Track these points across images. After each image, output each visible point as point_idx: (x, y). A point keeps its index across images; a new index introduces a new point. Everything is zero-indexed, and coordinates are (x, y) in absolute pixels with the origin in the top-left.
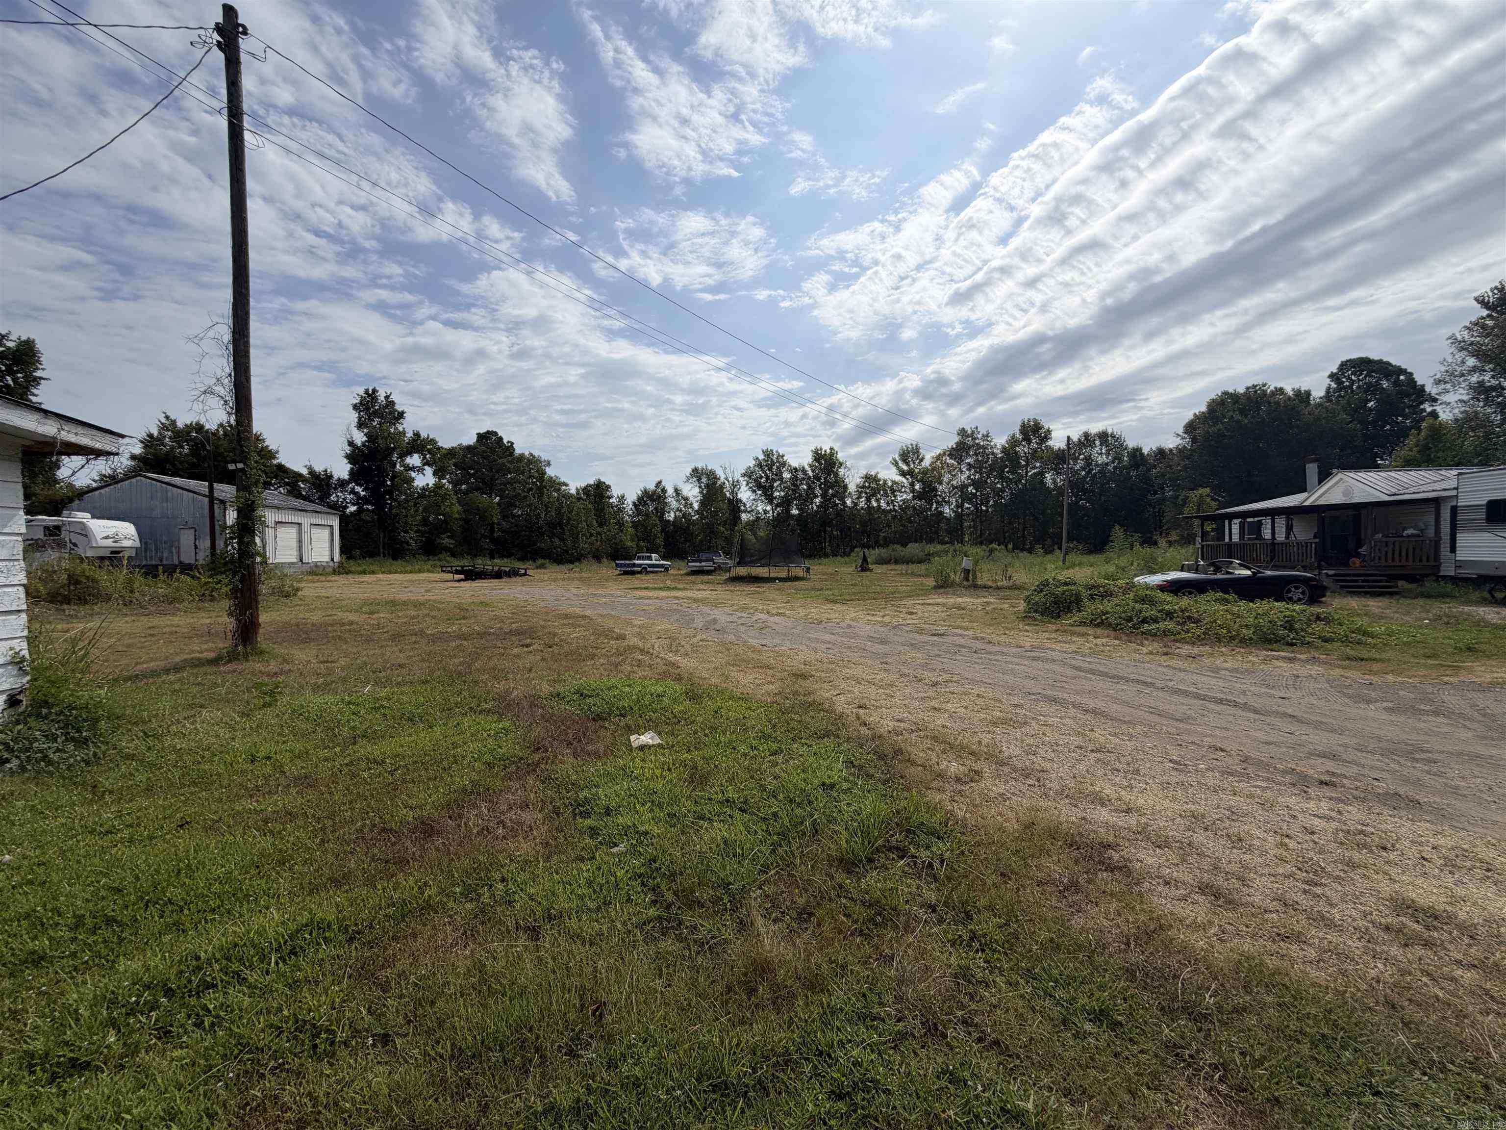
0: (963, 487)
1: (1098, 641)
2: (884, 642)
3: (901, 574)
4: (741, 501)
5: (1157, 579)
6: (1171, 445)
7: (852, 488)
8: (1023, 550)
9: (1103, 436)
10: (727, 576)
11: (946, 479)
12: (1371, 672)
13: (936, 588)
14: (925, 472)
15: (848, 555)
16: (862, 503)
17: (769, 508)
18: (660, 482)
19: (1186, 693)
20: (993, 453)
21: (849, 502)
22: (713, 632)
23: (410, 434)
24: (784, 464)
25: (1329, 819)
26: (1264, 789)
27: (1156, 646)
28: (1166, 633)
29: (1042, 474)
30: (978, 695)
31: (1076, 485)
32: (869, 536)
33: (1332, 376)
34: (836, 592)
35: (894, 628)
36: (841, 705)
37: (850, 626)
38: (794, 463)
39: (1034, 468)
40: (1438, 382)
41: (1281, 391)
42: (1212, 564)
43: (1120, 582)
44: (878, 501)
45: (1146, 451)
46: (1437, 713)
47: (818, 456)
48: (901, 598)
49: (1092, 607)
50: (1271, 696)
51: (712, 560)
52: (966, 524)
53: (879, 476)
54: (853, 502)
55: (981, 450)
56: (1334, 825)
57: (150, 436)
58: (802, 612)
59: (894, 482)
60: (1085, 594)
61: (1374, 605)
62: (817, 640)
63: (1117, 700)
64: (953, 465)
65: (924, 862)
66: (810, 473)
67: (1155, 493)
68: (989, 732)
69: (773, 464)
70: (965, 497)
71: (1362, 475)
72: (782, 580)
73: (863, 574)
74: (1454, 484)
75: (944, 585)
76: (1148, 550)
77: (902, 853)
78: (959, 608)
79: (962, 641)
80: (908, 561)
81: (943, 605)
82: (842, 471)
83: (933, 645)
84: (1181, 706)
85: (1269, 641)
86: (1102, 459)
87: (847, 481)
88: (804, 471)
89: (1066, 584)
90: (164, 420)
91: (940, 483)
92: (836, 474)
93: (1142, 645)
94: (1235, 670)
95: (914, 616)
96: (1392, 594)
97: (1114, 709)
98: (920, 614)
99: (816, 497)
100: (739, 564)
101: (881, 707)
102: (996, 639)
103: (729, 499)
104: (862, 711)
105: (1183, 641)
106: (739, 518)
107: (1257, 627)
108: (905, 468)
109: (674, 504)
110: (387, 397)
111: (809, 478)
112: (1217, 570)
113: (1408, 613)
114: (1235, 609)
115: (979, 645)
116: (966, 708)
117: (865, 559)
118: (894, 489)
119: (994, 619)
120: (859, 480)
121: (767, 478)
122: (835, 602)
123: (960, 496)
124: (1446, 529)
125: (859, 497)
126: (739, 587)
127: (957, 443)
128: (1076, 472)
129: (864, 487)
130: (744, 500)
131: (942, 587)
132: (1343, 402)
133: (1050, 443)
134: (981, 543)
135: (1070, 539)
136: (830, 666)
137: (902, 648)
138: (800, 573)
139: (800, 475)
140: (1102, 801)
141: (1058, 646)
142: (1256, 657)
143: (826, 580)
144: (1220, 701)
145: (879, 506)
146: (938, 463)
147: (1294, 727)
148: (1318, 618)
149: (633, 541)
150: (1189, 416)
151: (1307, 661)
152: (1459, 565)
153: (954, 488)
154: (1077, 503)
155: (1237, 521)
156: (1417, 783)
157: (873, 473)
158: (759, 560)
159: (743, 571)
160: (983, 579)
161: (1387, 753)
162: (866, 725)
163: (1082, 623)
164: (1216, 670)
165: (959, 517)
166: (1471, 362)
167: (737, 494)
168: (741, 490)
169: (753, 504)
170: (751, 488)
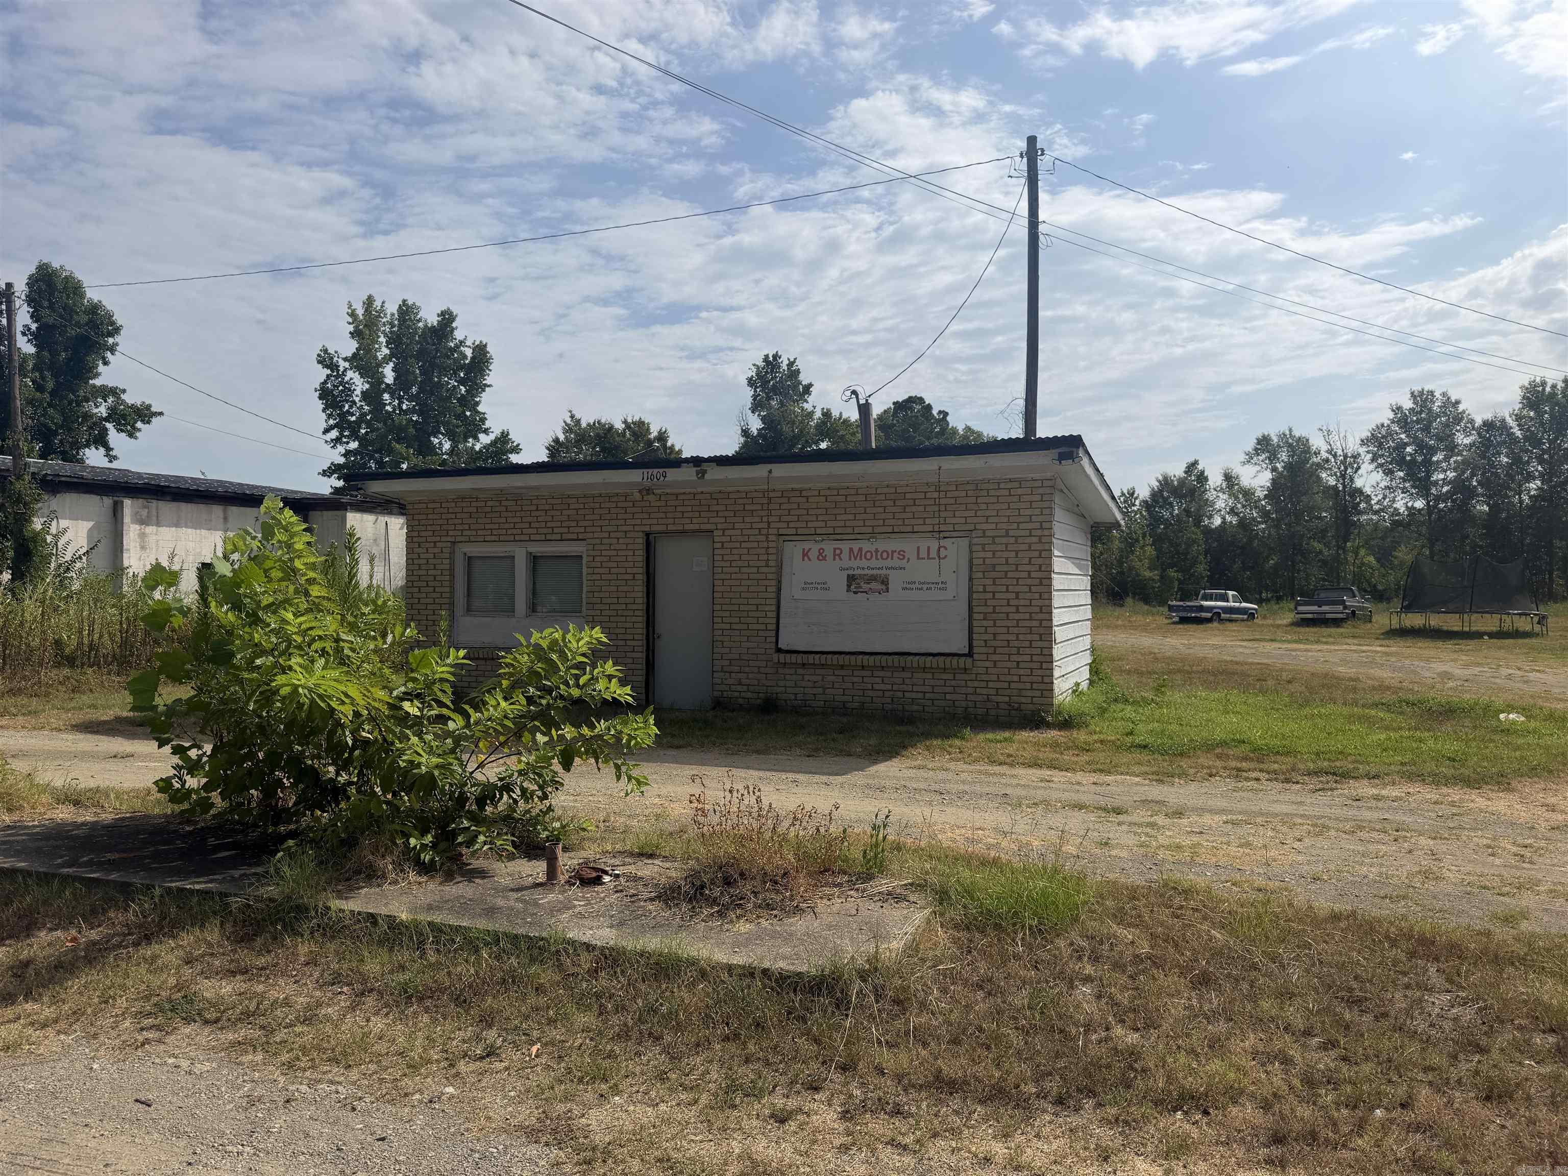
10: (1381, 627)
17: (1419, 503)
18: (1195, 464)
23: (818, 414)
24: (1458, 419)
38: (1482, 414)
47: (1534, 396)
51: (1342, 602)
57: (556, 440)
66: (1519, 434)
69: (1432, 416)
72: (1492, 635)
88: (1503, 428)
90: (569, 421)
99: (1530, 477)
103: (1335, 490)
106: (1356, 524)
109: (1222, 502)
110: (791, 364)
111: (1516, 440)
121: (1419, 446)
130: (1368, 490)
138: (1523, 624)
149: (1151, 569)
167: (1352, 480)
168: (1360, 472)
169: (1384, 498)
170: (1381, 465)
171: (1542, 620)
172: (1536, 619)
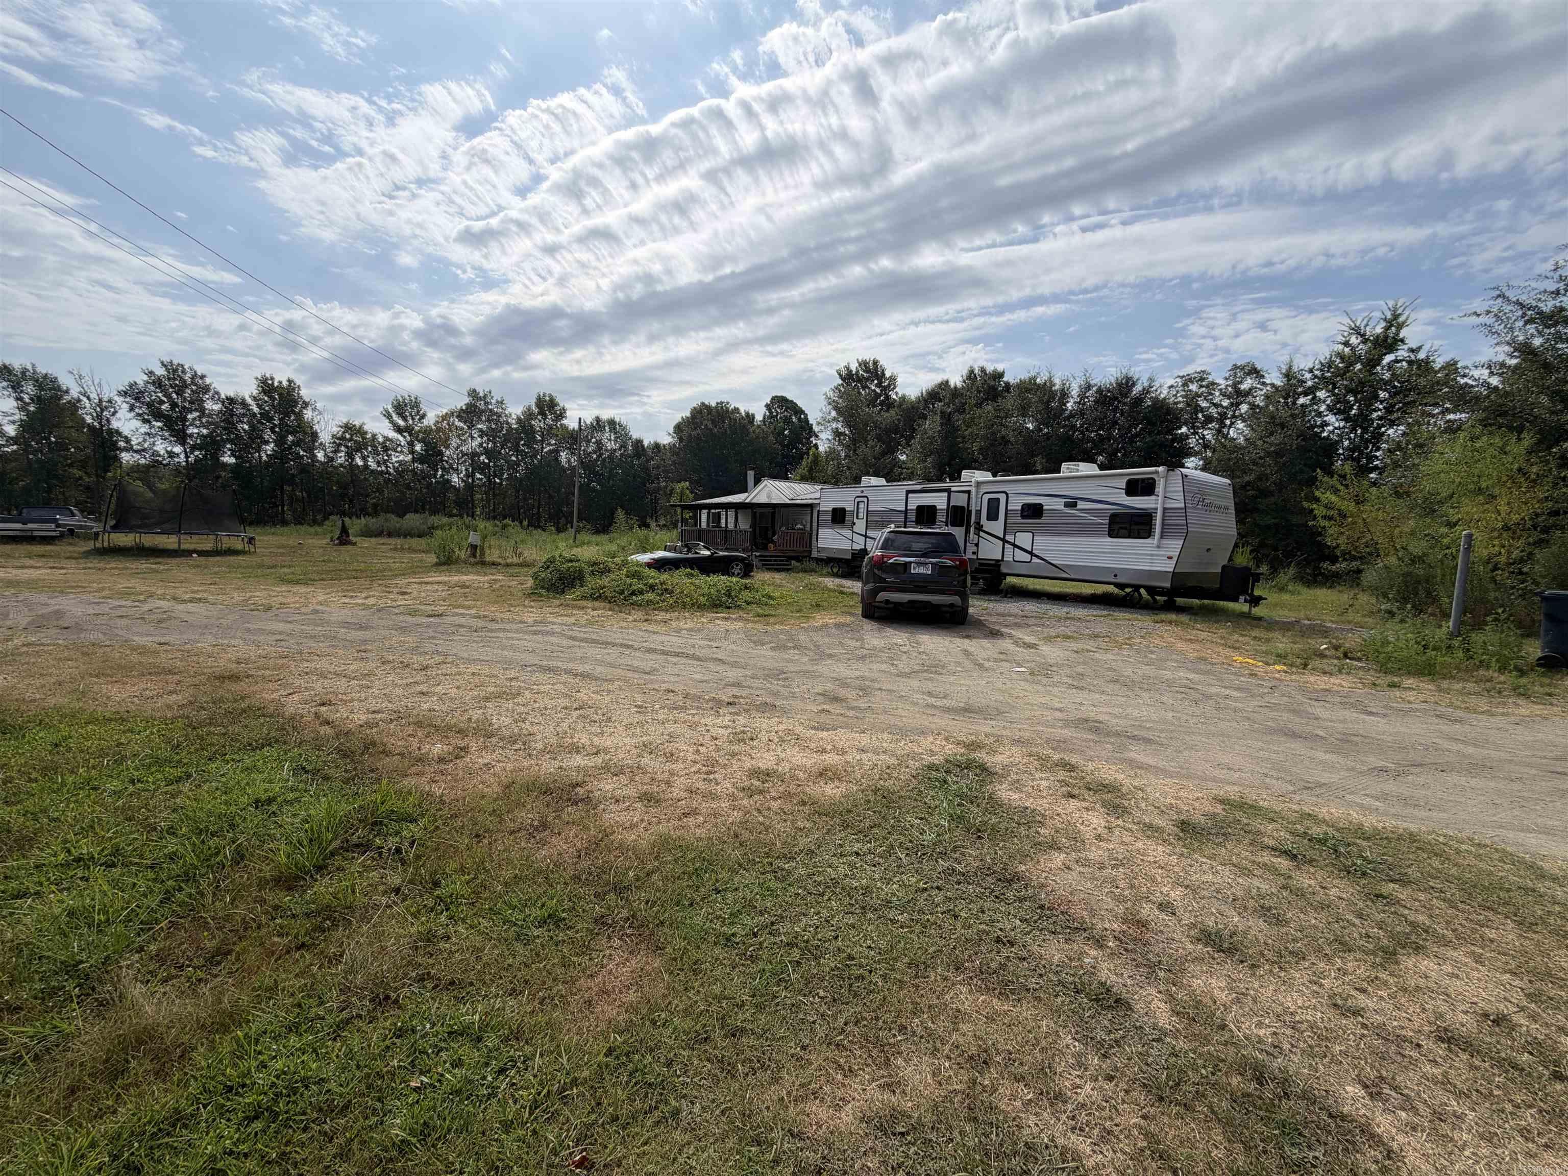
0: (474, 455)
1: (595, 613)
2: (362, 627)
3: (395, 549)
4: (118, 432)
5: (646, 557)
6: (665, 442)
7: (325, 437)
8: (537, 527)
9: (612, 423)
10: (90, 545)
11: (454, 442)
12: (768, 624)
13: (438, 564)
14: (427, 431)
15: (321, 524)
16: (341, 458)
17: (178, 449)
19: (654, 651)
20: (508, 423)
21: (320, 456)
22: (53, 632)
24: (206, 389)
25: (726, 727)
26: (693, 715)
27: (638, 614)
28: (649, 603)
29: (556, 452)
30: (473, 674)
31: (587, 465)
32: (351, 501)
33: (767, 406)
34: (298, 570)
35: (379, 610)
36: (293, 705)
37: (316, 612)
38: (226, 390)
39: (549, 444)
40: (818, 424)
41: (736, 410)
42: (686, 546)
43: (617, 560)
44: (364, 458)
45: (646, 443)
46: (794, 648)
47: (267, 386)
48: (395, 576)
49: (593, 582)
50: (711, 647)
51: (55, 521)
52: (478, 496)
53: (366, 428)
54: (326, 455)
55: (495, 417)
56: (730, 730)
58: (237, 597)
59: (387, 439)
60: (587, 570)
61: (778, 577)
62: (262, 631)
63: (601, 663)
64: (462, 429)
65: (389, 850)
66: (256, 409)
67: (653, 482)
68: (480, 708)
69: (185, 385)
70: (477, 467)
71: (777, 483)
72: (201, 553)
73: (343, 548)
74: (817, 495)
75: (447, 561)
76: (642, 533)
77: (363, 847)
78: (464, 586)
79: (463, 621)
80: (407, 534)
81: (445, 583)
82: (308, 414)
83: (428, 626)
84: (649, 662)
85: (715, 606)
86: (611, 445)
87: (316, 427)
88: (244, 403)
89: (571, 561)
91: (447, 447)
92: (299, 416)
93: (629, 614)
94: (691, 630)
95: (406, 597)
96: (788, 570)
97: (600, 670)
98: (415, 594)
99: (267, 443)
100: (115, 528)
101: (352, 700)
102: (499, 616)
103: (91, 427)
104: (323, 709)
105: (660, 609)
106: (117, 459)
107: (709, 594)
108: (401, 423)
111: (254, 415)
112: (689, 551)
113: (793, 583)
114: (697, 582)
115: (480, 623)
116: (458, 688)
117: (344, 530)
118: (387, 447)
119: (501, 596)
120: (335, 430)
121: (174, 405)
122: (297, 582)
123: (471, 465)
124: (815, 526)
125: (336, 451)
126: (114, 563)
127: (467, 405)
128: (589, 455)
129: (342, 438)
130: (126, 432)
131: (444, 564)
132: (772, 426)
133: (565, 422)
134: (494, 518)
135: (580, 519)
136: (280, 662)
137: (388, 632)
138: (237, 544)
139: (239, 411)
140: (576, 749)
141: (559, 620)
142: (705, 618)
143: (282, 554)
144: (677, 655)
145: (366, 467)
146: (445, 423)
147: (721, 668)
148: (746, 588)
150: (678, 418)
151: (735, 619)
152: (820, 550)
153: (464, 455)
154: (588, 485)
155: (705, 511)
156: (776, 694)
157: (357, 423)
158: (157, 524)
159: (124, 539)
160: (492, 555)
161: (766, 677)
162: (328, 723)
163: (584, 598)
164: (678, 631)
165: (470, 488)
166: (834, 413)
167: (108, 420)
168: (118, 415)
169: (145, 440)
170: (139, 415)
171: (251, 540)
172: (246, 540)
